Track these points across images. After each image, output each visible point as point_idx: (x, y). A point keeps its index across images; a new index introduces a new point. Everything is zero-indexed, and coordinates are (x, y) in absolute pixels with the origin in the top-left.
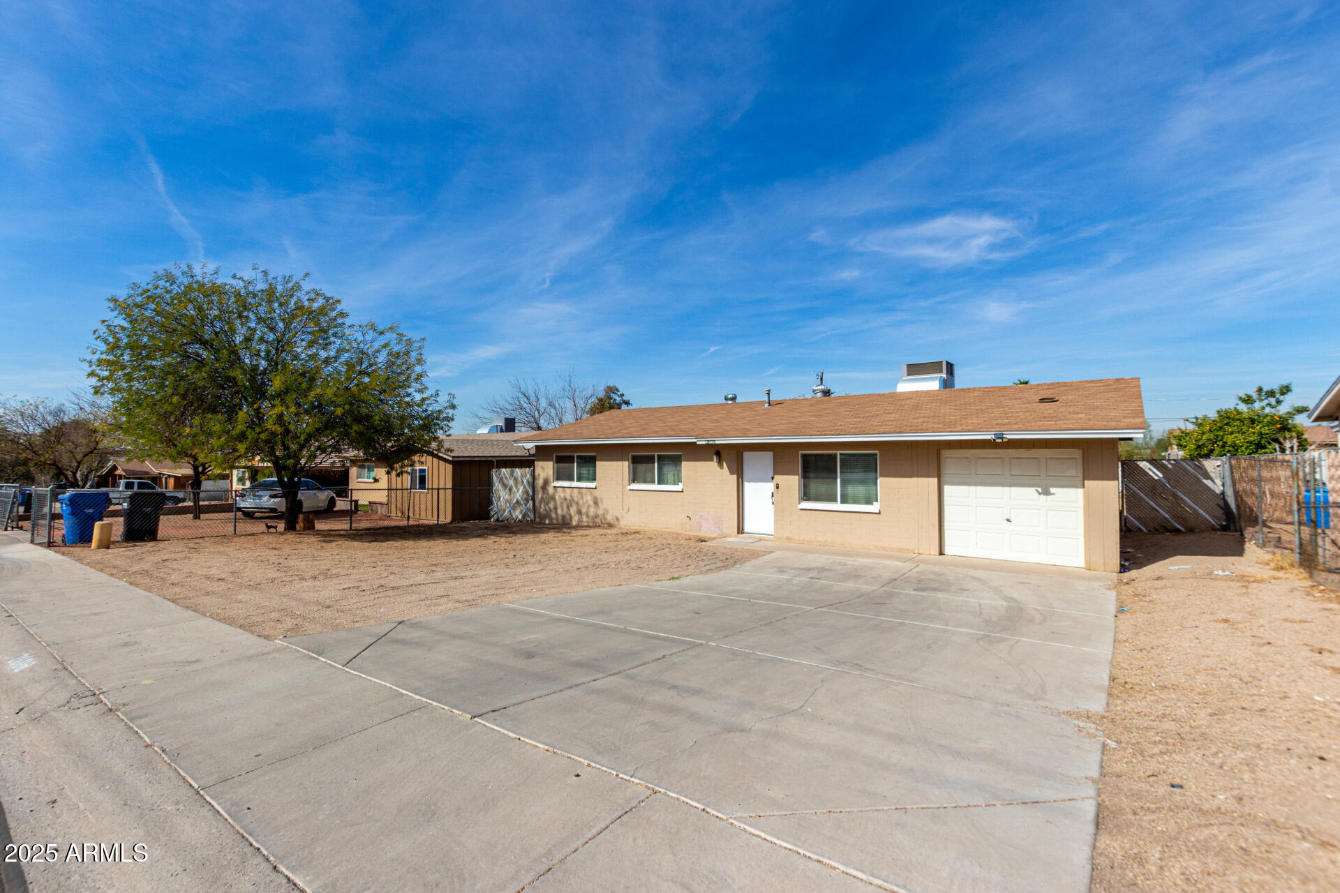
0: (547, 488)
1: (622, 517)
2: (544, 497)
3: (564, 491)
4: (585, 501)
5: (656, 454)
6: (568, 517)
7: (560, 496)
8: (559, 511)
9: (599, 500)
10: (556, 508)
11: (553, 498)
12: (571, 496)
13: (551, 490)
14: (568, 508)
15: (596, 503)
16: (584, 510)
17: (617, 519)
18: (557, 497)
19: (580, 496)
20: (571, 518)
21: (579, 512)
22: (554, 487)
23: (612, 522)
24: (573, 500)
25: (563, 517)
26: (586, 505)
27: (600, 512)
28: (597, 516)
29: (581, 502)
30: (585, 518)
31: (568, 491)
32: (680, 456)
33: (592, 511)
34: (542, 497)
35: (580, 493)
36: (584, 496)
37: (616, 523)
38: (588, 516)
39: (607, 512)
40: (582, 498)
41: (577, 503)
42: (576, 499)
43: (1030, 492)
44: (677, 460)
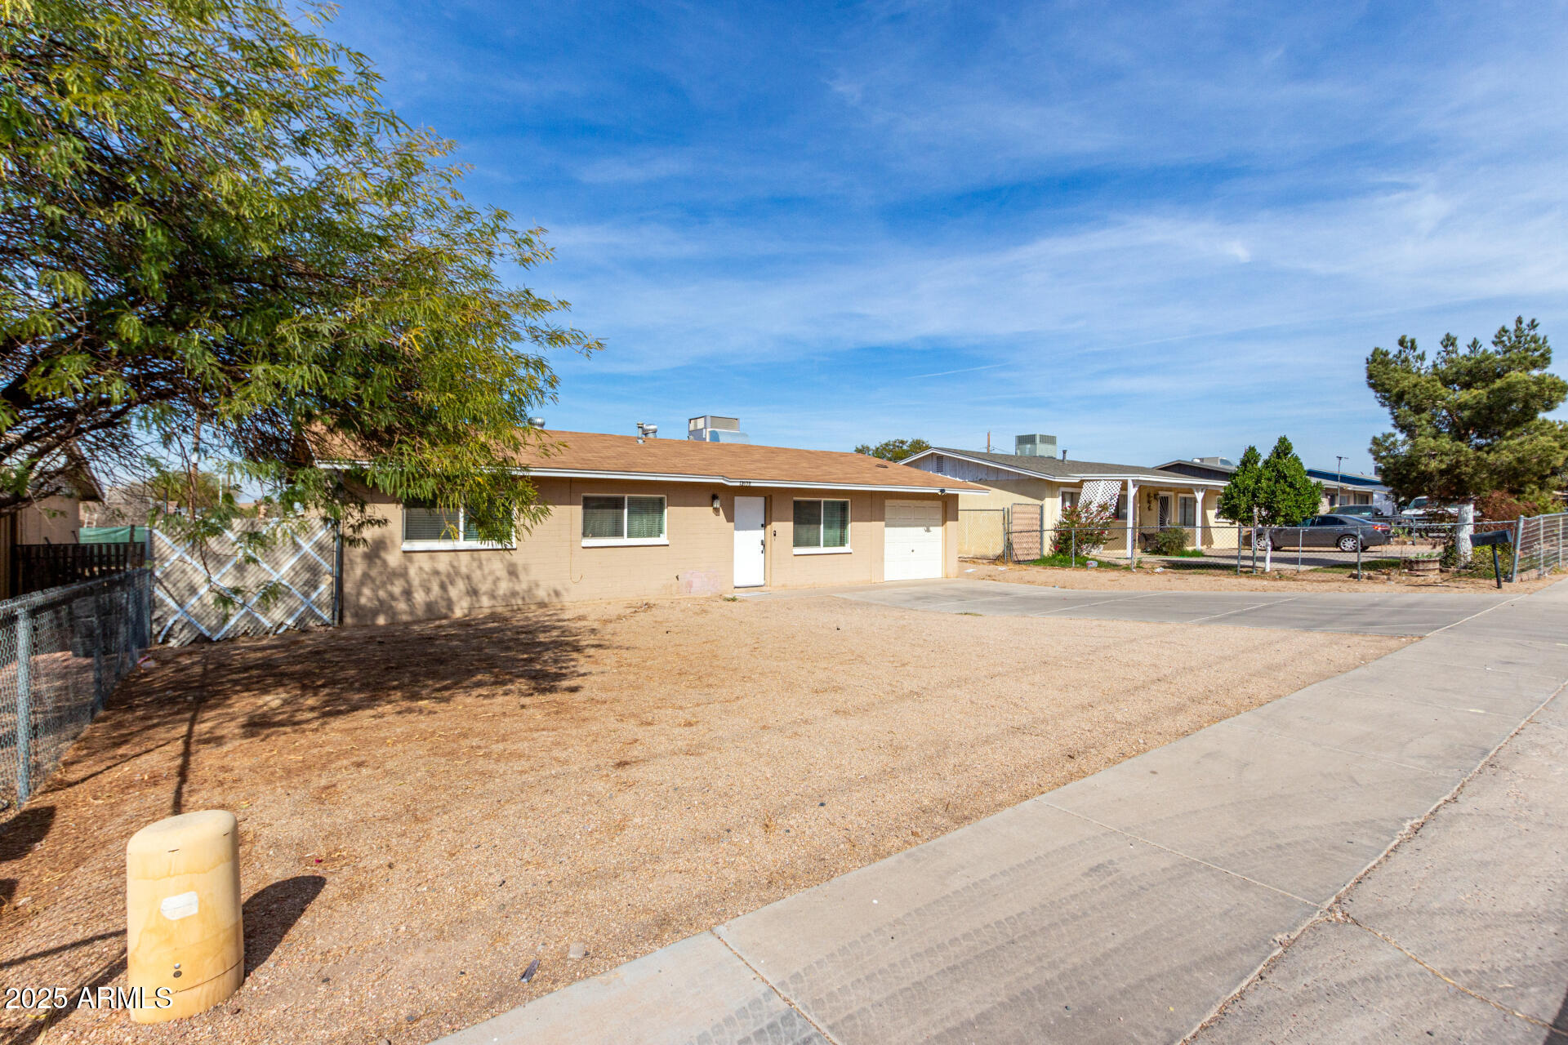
0: (383, 554)
1: (567, 590)
2: (374, 573)
3: (432, 558)
4: (486, 571)
5: (626, 496)
6: (443, 603)
7: (421, 568)
8: (419, 597)
9: (520, 569)
10: (408, 593)
11: (403, 574)
12: (453, 567)
13: (393, 559)
14: (443, 587)
15: (513, 572)
16: (484, 587)
17: (557, 593)
18: (412, 572)
19: (475, 564)
20: (450, 605)
21: (473, 592)
22: (405, 552)
23: (546, 600)
24: (457, 573)
25: (430, 607)
26: (490, 579)
27: (521, 587)
28: (514, 594)
29: (477, 575)
30: (485, 601)
31: (444, 557)
32: (661, 501)
33: (504, 587)
34: (366, 575)
35: (473, 559)
36: (484, 562)
37: (554, 600)
38: (493, 596)
39: (537, 585)
40: (480, 567)
41: (468, 578)
42: (464, 570)
43: (921, 530)
44: (658, 507)
